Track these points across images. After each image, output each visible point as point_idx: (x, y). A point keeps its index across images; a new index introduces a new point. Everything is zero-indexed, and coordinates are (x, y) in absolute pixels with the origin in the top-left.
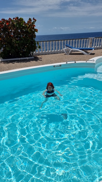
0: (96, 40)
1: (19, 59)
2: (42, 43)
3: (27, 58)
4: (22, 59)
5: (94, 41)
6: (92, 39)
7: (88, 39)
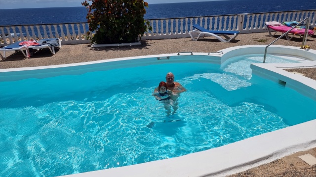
0: (251, 17)
1: (119, 45)
2: (152, 21)
3: (131, 44)
4: (123, 44)
5: (248, 19)
6: (244, 16)
7: (235, 17)
